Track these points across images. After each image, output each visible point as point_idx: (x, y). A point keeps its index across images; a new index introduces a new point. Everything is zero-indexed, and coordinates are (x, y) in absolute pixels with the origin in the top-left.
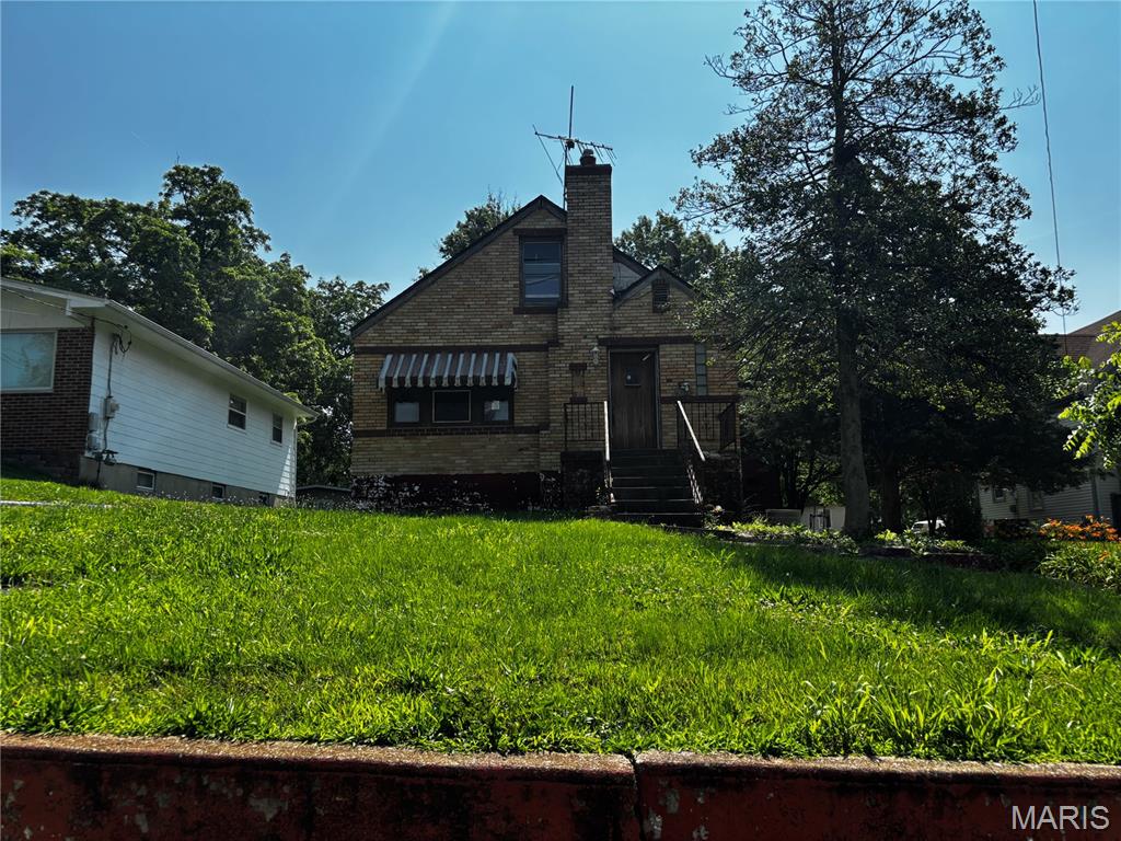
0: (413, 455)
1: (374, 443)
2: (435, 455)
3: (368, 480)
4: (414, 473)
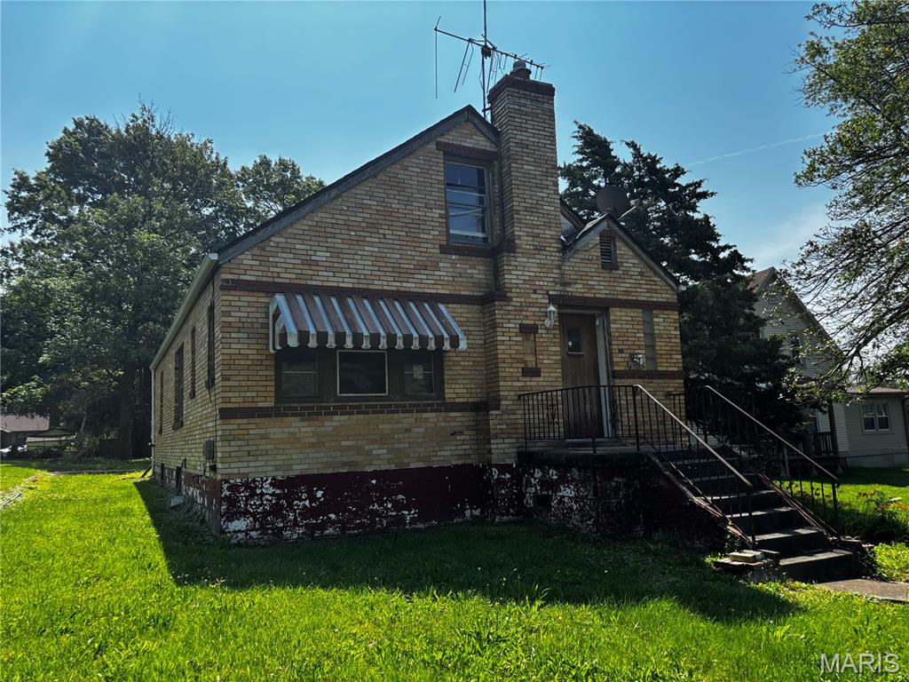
0: (313, 445)
1: (255, 428)
2: (344, 443)
3: (247, 485)
4: (315, 472)
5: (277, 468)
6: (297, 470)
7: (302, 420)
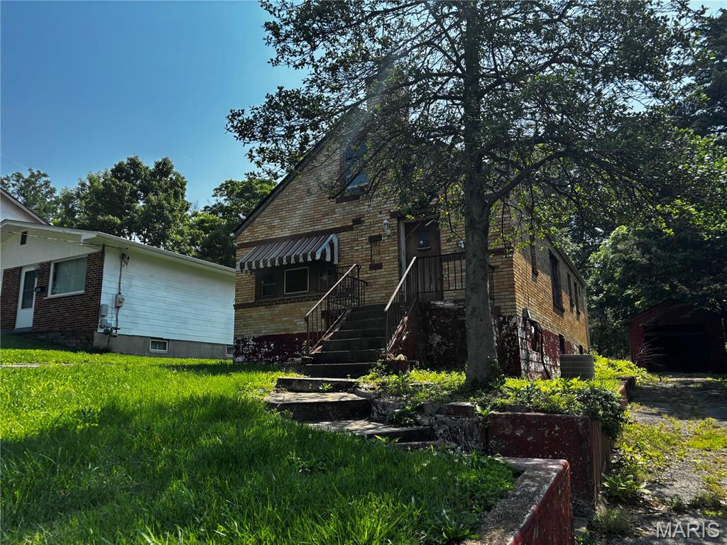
1: (247, 313)
2: (284, 319)
4: (271, 334)
5: (255, 332)
6: (264, 333)
7: (266, 308)
